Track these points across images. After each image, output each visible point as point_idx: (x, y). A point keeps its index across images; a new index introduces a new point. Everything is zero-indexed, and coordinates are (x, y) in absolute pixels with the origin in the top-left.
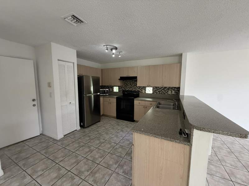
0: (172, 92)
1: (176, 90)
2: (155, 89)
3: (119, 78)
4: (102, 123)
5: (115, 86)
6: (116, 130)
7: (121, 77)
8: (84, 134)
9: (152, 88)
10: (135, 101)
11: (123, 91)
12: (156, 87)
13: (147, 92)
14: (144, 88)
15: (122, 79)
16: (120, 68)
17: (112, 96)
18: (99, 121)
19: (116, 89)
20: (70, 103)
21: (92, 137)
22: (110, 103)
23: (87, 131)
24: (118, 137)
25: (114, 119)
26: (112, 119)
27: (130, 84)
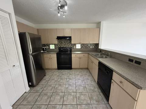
0: (92, 47)
1: (94, 45)
2: (83, 45)
3: (56, 37)
4: (48, 76)
5: (51, 44)
6: (65, 80)
7: (57, 37)
8: (39, 94)
9: (80, 45)
10: (72, 55)
11: (59, 48)
12: (83, 44)
13: (77, 48)
14: (75, 45)
15: (59, 38)
16: (56, 29)
17: (50, 52)
18: (45, 75)
19: (52, 47)
20: (14, 66)
21: (49, 94)
22: (51, 58)
23: (38, 89)
24: (71, 85)
25: (56, 70)
26: (54, 70)
27: (65, 43)
